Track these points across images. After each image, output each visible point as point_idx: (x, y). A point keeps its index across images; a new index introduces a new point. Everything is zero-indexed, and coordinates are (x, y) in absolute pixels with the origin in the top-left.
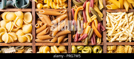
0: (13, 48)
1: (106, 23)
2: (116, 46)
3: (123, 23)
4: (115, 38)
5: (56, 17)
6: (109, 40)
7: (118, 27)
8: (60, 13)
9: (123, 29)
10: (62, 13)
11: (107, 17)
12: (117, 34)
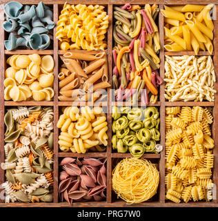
0: (25, 109)
1: (165, 72)
2: (179, 108)
3: (189, 72)
4: (178, 94)
5: (89, 62)
6: (168, 98)
7: (182, 78)
8: (95, 57)
9: (189, 81)
10: (98, 56)
11: (166, 62)
12: (181, 89)
